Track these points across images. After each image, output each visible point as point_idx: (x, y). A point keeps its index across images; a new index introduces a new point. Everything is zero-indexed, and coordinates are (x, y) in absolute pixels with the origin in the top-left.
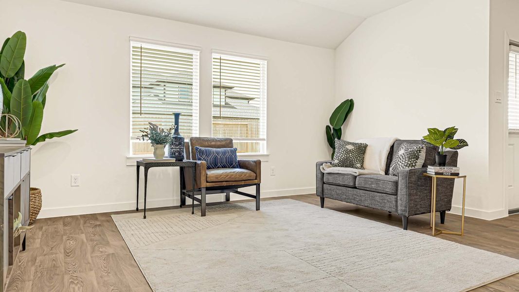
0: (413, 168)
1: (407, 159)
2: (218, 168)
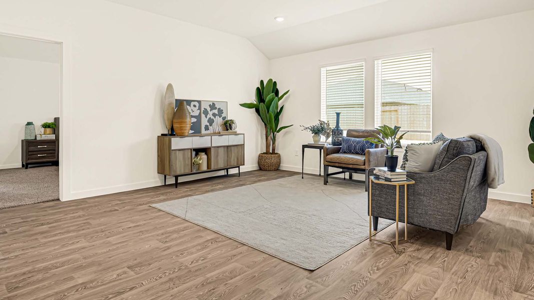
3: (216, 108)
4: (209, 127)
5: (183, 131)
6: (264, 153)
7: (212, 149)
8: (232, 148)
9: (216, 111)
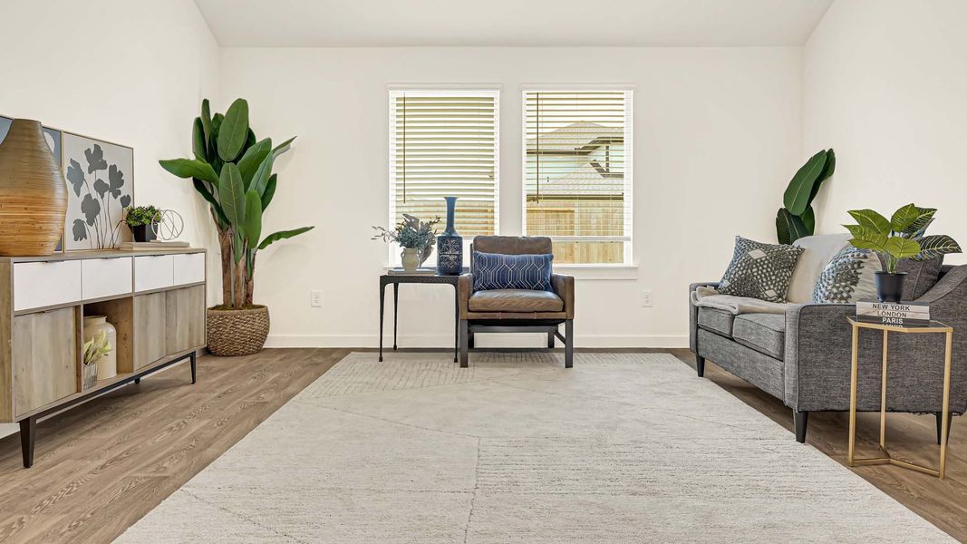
0: (843, 302)
1: (831, 282)
2: (508, 287)
3: (103, 165)
4: (87, 226)
5: (41, 238)
6: (223, 307)
7: (136, 300)
8: (179, 294)
9: (104, 175)
